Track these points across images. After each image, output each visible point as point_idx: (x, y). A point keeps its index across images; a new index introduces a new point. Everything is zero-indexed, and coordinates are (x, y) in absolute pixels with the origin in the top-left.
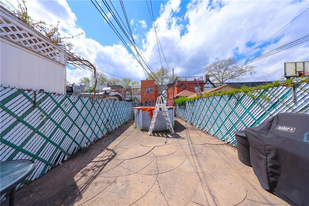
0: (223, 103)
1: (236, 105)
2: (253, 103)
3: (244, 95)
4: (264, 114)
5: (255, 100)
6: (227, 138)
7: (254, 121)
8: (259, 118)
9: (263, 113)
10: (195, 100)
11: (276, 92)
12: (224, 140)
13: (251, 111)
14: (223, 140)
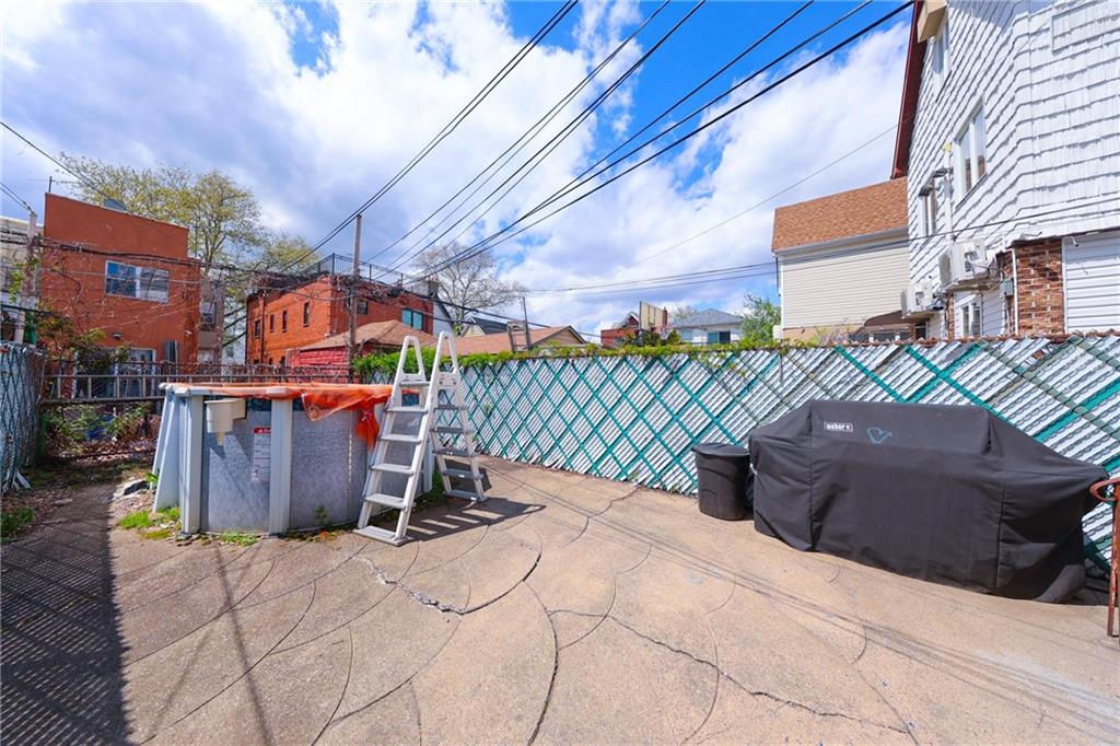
0: (624, 377)
1: (667, 383)
2: (709, 380)
3: (689, 361)
4: (731, 403)
5: (714, 374)
6: (636, 472)
7: (710, 420)
8: (721, 413)
9: (728, 402)
10: (504, 364)
11: (753, 360)
12: (626, 480)
13: (703, 397)
14: (622, 479)
